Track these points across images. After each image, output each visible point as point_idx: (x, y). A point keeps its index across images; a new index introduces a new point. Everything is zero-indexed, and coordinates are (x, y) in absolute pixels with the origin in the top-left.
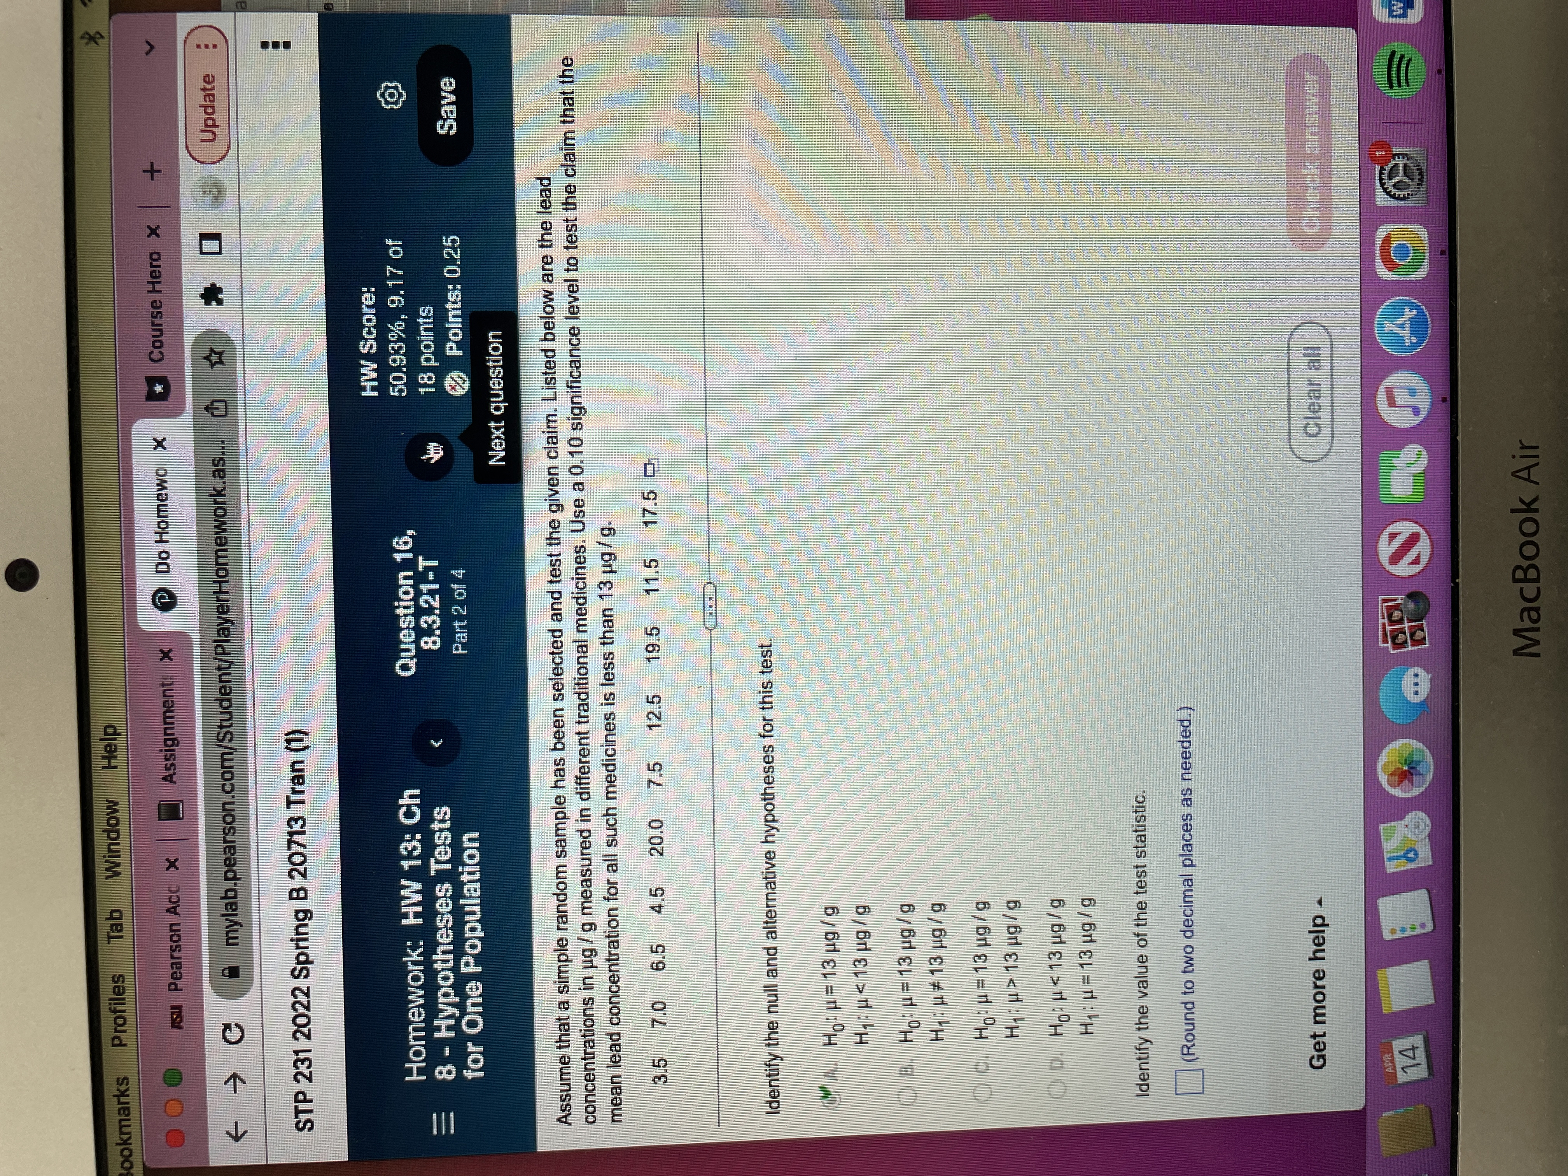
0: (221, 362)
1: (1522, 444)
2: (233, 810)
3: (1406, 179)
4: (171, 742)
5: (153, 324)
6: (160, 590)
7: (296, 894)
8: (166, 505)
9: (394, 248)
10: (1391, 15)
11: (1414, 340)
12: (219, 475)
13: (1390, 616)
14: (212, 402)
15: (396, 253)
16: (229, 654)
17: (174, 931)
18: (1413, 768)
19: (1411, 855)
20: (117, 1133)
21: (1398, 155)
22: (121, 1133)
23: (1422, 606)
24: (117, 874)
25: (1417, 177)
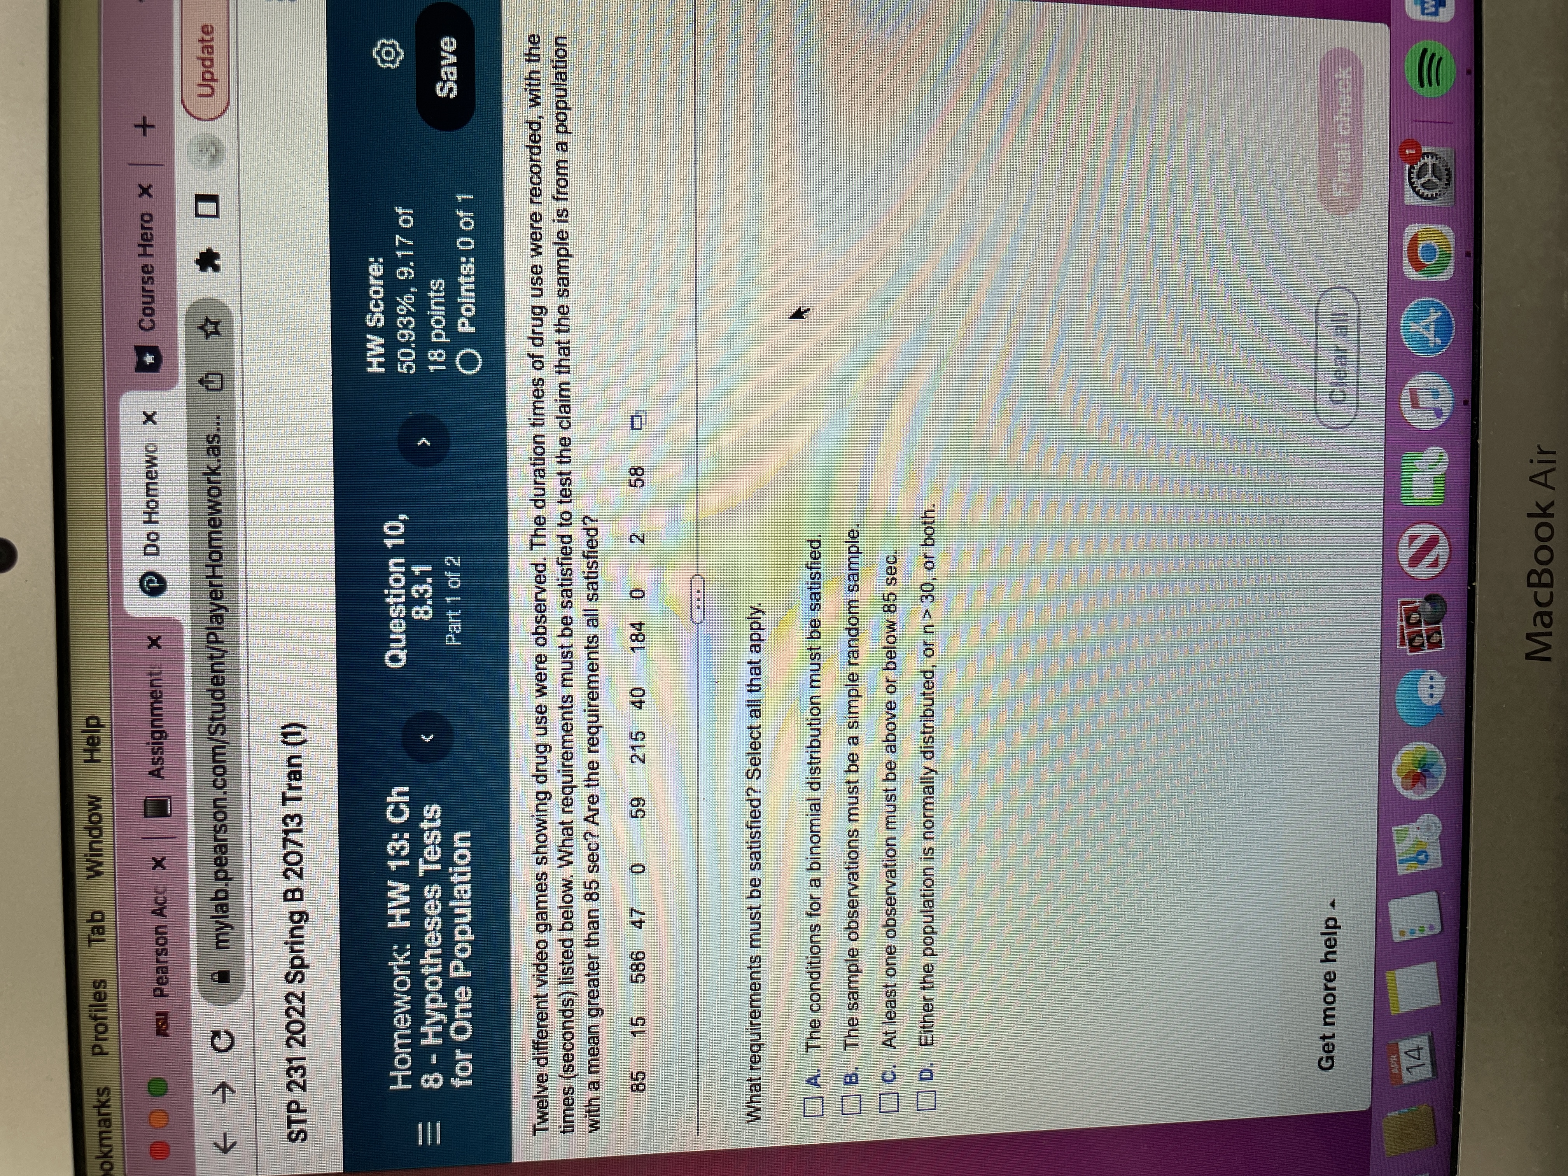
0: (217, 333)
1: (1540, 449)
2: (225, 807)
3: (1434, 179)
4: (158, 735)
5: (144, 290)
6: (149, 573)
7: (290, 895)
8: (156, 483)
9: (404, 217)
10: (1423, 13)
11: (1439, 341)
12: (213, 452)
13: (1408, 619)
14: (207, 376)
15: (406, 221)
16: (222, 642)
17: (160, 934)
18: (1427, 771)
19: (1422, 857)
20: (97, 1144)
21: (1427, 154)
22: (102, 1145)
23: (1439, 608)
24: (99, 874)
25: (1445, 177)
